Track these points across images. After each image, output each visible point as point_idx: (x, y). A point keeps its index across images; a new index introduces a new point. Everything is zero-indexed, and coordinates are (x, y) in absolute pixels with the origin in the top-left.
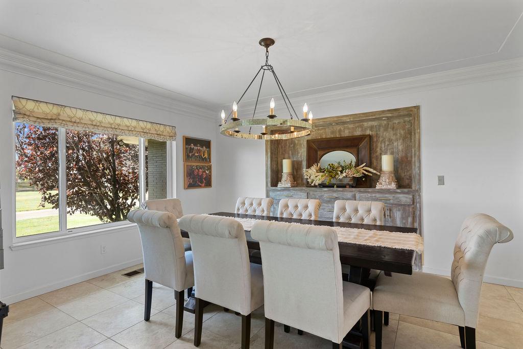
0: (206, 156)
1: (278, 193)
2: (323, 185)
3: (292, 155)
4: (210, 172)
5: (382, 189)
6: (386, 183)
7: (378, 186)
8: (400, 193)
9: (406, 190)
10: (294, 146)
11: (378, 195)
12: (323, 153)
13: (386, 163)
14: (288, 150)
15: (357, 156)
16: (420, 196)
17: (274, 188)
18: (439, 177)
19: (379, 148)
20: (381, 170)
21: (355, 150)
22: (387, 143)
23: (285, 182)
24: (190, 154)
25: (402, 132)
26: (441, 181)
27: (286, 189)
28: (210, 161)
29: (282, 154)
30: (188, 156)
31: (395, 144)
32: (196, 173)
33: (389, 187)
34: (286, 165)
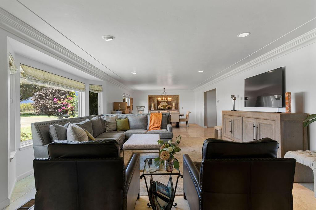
2: (163, 109)
3: (153, 102)
5: (173, 110)
6: (173, 108)
8: (176, 110)
13: (174, 105)
17: (150, 110)
18: (182, 107)
19: (172, 102)
20: (172, 106)
23: (153, 109)
25: (176, 99)
29: (151, 102)
31: (174, 101)
34: (152, 105)
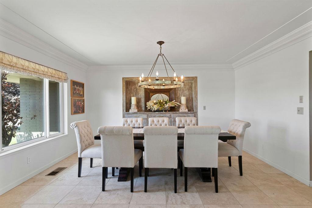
0: (82, 93)
1: (130, 115)
2: (158, 111)
3: (135, 94)
4: (84, 103)
5: (183, 112)
6: (183, 109)
7: (180, 111)
8: (190, 113)
9: (192, 112)
10: (136, 90)
11: (181, 115)
12: (152, 94)
13: (183, 100)
14: (133, 91)
15: (169, 96)
16: (197, 114)
17: (128, 113)
18: (204, 106)
19: (178, 93)
20: (180, 103)
21: (168, 94)
22: (182, 91)
23: (133, 109)
24: (75, 92)
25: (188, 87)
26: (205, 108)
27: (135, 113)
28: (84, 96)
29: (129, 94)
30: (74, 93)
31: (185, 92)
32: (77, 104)
33: (185, 111)
34: (134, 100)
